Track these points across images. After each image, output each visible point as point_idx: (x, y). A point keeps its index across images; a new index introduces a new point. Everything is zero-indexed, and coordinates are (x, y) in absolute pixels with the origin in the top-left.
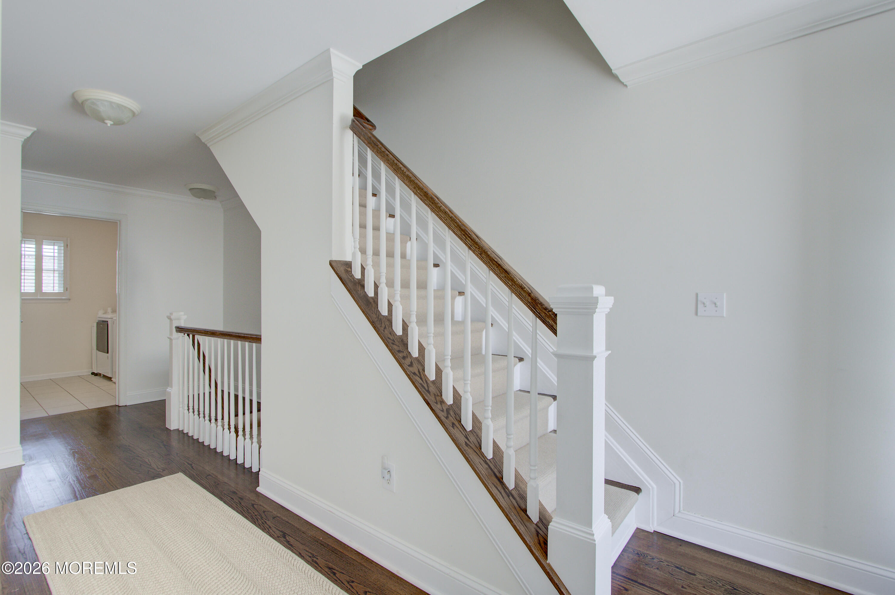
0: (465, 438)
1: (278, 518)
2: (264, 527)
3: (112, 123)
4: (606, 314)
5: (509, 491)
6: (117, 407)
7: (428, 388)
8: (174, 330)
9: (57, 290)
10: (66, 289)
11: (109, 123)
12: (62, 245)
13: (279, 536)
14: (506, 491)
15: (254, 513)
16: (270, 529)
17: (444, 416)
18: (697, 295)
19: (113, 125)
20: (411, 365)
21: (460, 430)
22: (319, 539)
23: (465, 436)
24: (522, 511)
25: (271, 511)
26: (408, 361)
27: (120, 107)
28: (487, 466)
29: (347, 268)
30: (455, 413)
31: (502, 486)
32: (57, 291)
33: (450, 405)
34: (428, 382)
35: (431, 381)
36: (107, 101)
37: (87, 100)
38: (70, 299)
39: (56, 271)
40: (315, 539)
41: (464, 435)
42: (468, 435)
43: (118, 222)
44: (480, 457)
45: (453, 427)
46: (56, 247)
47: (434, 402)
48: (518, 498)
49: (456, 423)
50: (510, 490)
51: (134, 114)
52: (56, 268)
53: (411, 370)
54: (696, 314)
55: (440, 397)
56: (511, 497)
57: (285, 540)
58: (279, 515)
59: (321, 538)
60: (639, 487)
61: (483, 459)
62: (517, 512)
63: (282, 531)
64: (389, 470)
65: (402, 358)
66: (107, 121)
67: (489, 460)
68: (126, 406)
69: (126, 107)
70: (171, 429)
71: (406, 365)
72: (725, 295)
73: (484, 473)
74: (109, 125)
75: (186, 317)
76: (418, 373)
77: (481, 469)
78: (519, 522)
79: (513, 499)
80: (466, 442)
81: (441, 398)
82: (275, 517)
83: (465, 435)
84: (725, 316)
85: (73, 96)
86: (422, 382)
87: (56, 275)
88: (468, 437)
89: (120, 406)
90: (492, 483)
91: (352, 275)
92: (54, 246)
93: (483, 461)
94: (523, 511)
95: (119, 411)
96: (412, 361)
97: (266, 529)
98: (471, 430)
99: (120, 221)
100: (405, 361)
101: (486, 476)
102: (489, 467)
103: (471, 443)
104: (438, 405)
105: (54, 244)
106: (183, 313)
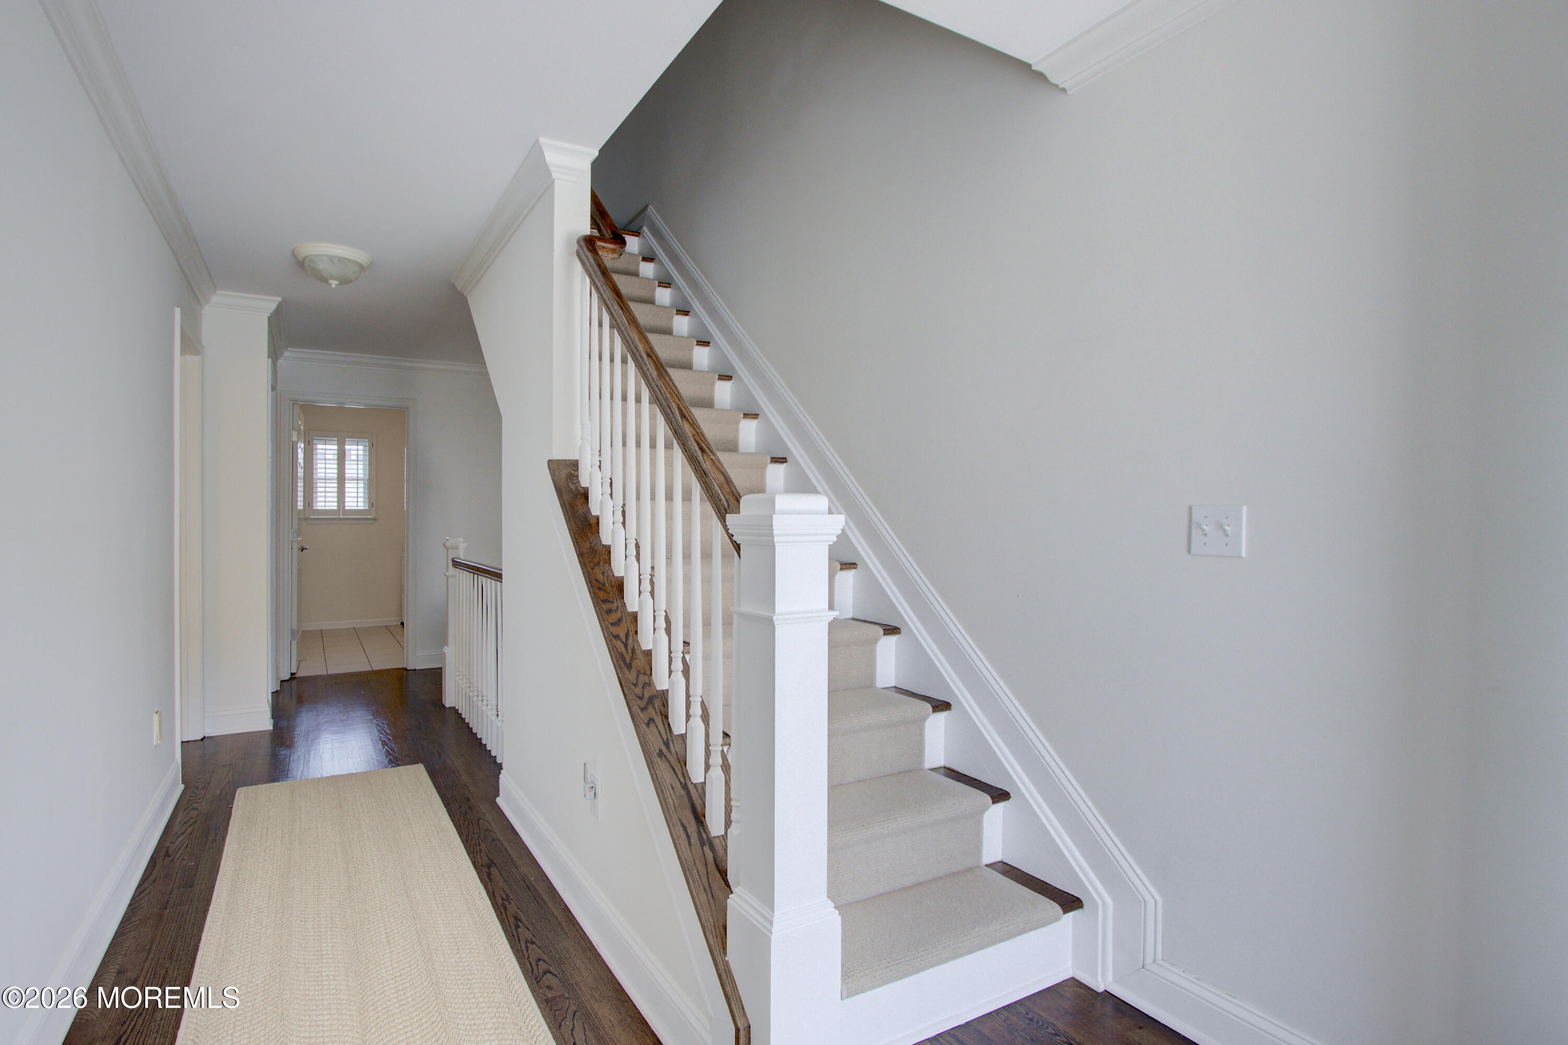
0: (663, 745)
1: (497, 842)
2: (474, 849)
3: (337, 282)
4: (829, 545)
5: (708, 837)
6: (405, 670)
7: (631, 661)
8: (450, 563)
9: (362, 505)
10: (372, 505)
11: (334, 283)
12: (367, 444)
13: (484, 865)
14: (702, 837)
15: (474, 829)
16: (479, 854)
17: (639, 706)
18: (1190, 509)
19: (338, 285)
20: (618, 623)
21: (659, 731)
22: (529, 879)
23: (664, 742)
24: (717, 872)
25: (496, 831)
26: (614, 617)
27: (341, 260)
28: (683, 792)
29: (573, 472)
30: (664, 704)
31: (698, 828)
32: (362, 508)
33: (662, 690)
34: (635, 653)
35: (644, 651)
36: (326, 256)
37: (307, 257)
38: (376, 519)
39: (361, 480)
40: (525, 878)
41: (663, 739)
42: (672, 741)
43: (406, 410)
44: (677, 776)
45: (648, 725)
46: (361, 447)
47: (632, 683)
48: (721, 852)
49: (658, 720)
50: (712, 836)
51: (361, 266)
52: (361, 476)
53: (612, 632)
54: (1189, 551)
55: (647, 677)
56: (706, 848)
57: (488, 871)
58: (501, 838)
59: (533, 879)
60: (1079, 897)
61: (683, 781)
62: (707, 872)
63: (490, 860)
64: (593, 785)
65: (605, 611)
66: (330, 282)
67: (695, 784)
68: (415, 670)
69: (349, 260)
70: (447, 707)
71: (608, 622)
72: (1244, 508)
73: (671, 801)
74: (334, 286)
75: (466, 544)
76: (623, 638)
77: (669, 795)
78: (701, 886)
79: (709, 851)
80: (661, 751)
81: (649, 677)
82: (494, 840)
83: (665, 740)
84: (1244, 555)
85: (294, 255)
86: (624, 650)
87: (361, 485)
88: (671, 745)
89: (408, 669)
90: (679, 818)
91: (577, 482)
92: (358, 445)
93: (681, 783)
94: (720, 872)
95: (407, 675)
96: (624, 617)
97: (474, 853)
98: (682, 734)
99: (407, 408)
100: (608, 616)
101: (673, 807)
102: (687, 794)
103: (671, 754)
104: (637, 688)
105: (358, 443)
106: (462, 540)
